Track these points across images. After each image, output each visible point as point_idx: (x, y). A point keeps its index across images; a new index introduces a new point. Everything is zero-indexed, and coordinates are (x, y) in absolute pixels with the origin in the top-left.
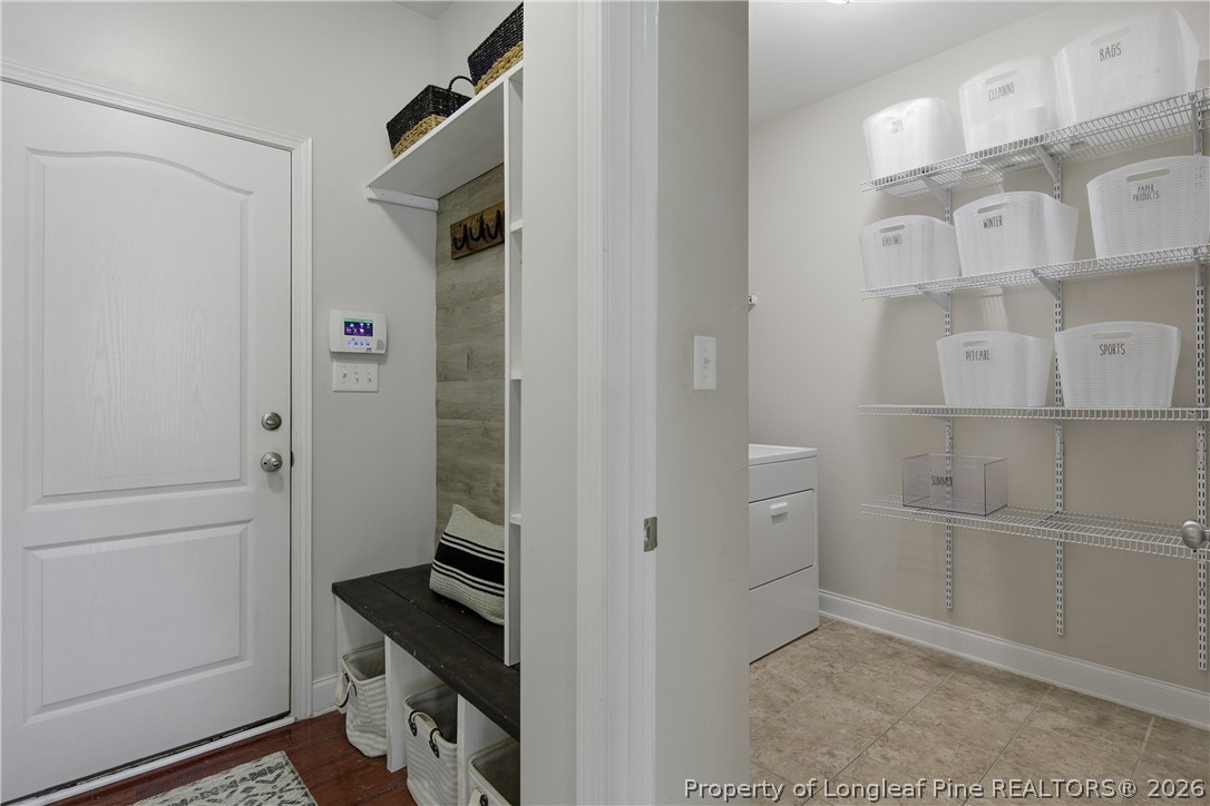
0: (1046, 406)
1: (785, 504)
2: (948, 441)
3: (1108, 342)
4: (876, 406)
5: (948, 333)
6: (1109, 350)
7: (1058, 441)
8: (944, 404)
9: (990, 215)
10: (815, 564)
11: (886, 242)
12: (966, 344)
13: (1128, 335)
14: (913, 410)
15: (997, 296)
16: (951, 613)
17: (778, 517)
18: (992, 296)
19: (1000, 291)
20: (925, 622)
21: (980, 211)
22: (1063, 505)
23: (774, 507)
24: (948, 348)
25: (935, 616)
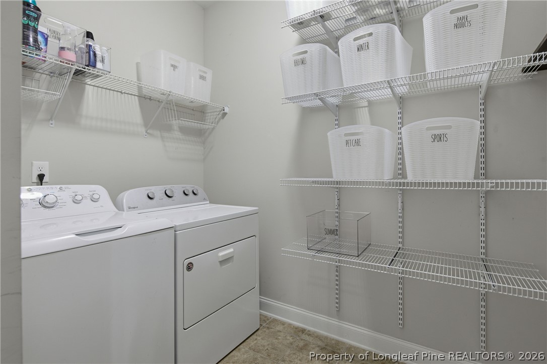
0: (394, 178)
1: (232, 250)
2: (336, 201)
3: (437, 132)
4: (295, 179)
5: (337, 127)
6: (438, 138)
7: (400, 202)
8: (332, 177)
9: (361, 42)
10: (257, 286)
11: (296, 63)
12: (346, 135)
13: (449, 127)
14: (313, 182)
15: (365, 107)
16: (338, 312)
17: (225, 261)
18: (362, 107)
19: (366, 104)
20: (323, 318)
21: (355, 39)
22: (402, 243)
23: (221, 254)
24: (335, 137)
25: (329, 315)
